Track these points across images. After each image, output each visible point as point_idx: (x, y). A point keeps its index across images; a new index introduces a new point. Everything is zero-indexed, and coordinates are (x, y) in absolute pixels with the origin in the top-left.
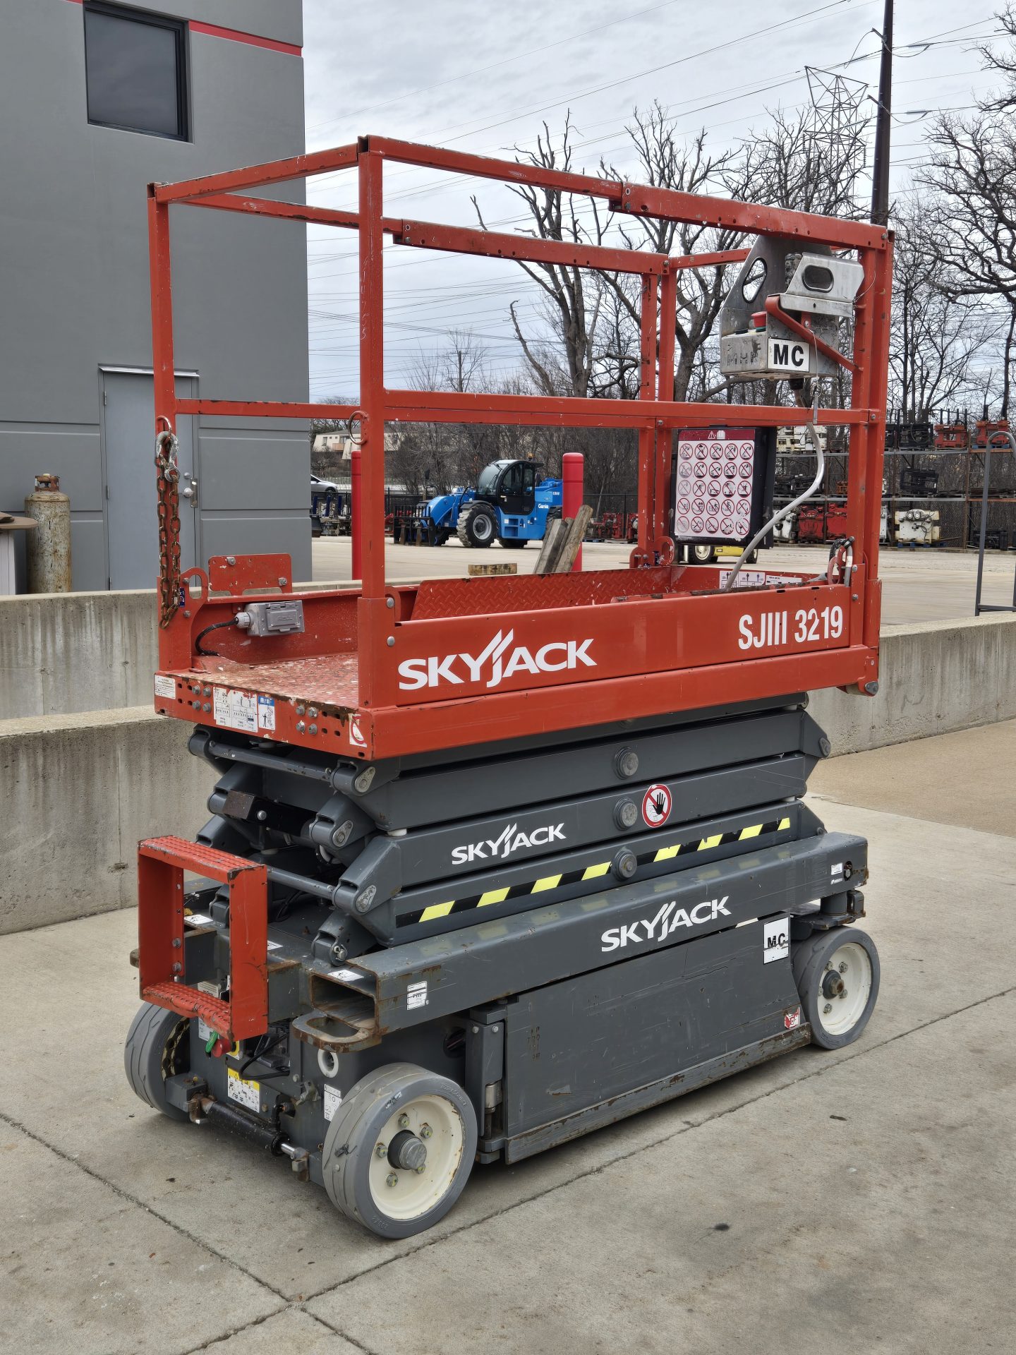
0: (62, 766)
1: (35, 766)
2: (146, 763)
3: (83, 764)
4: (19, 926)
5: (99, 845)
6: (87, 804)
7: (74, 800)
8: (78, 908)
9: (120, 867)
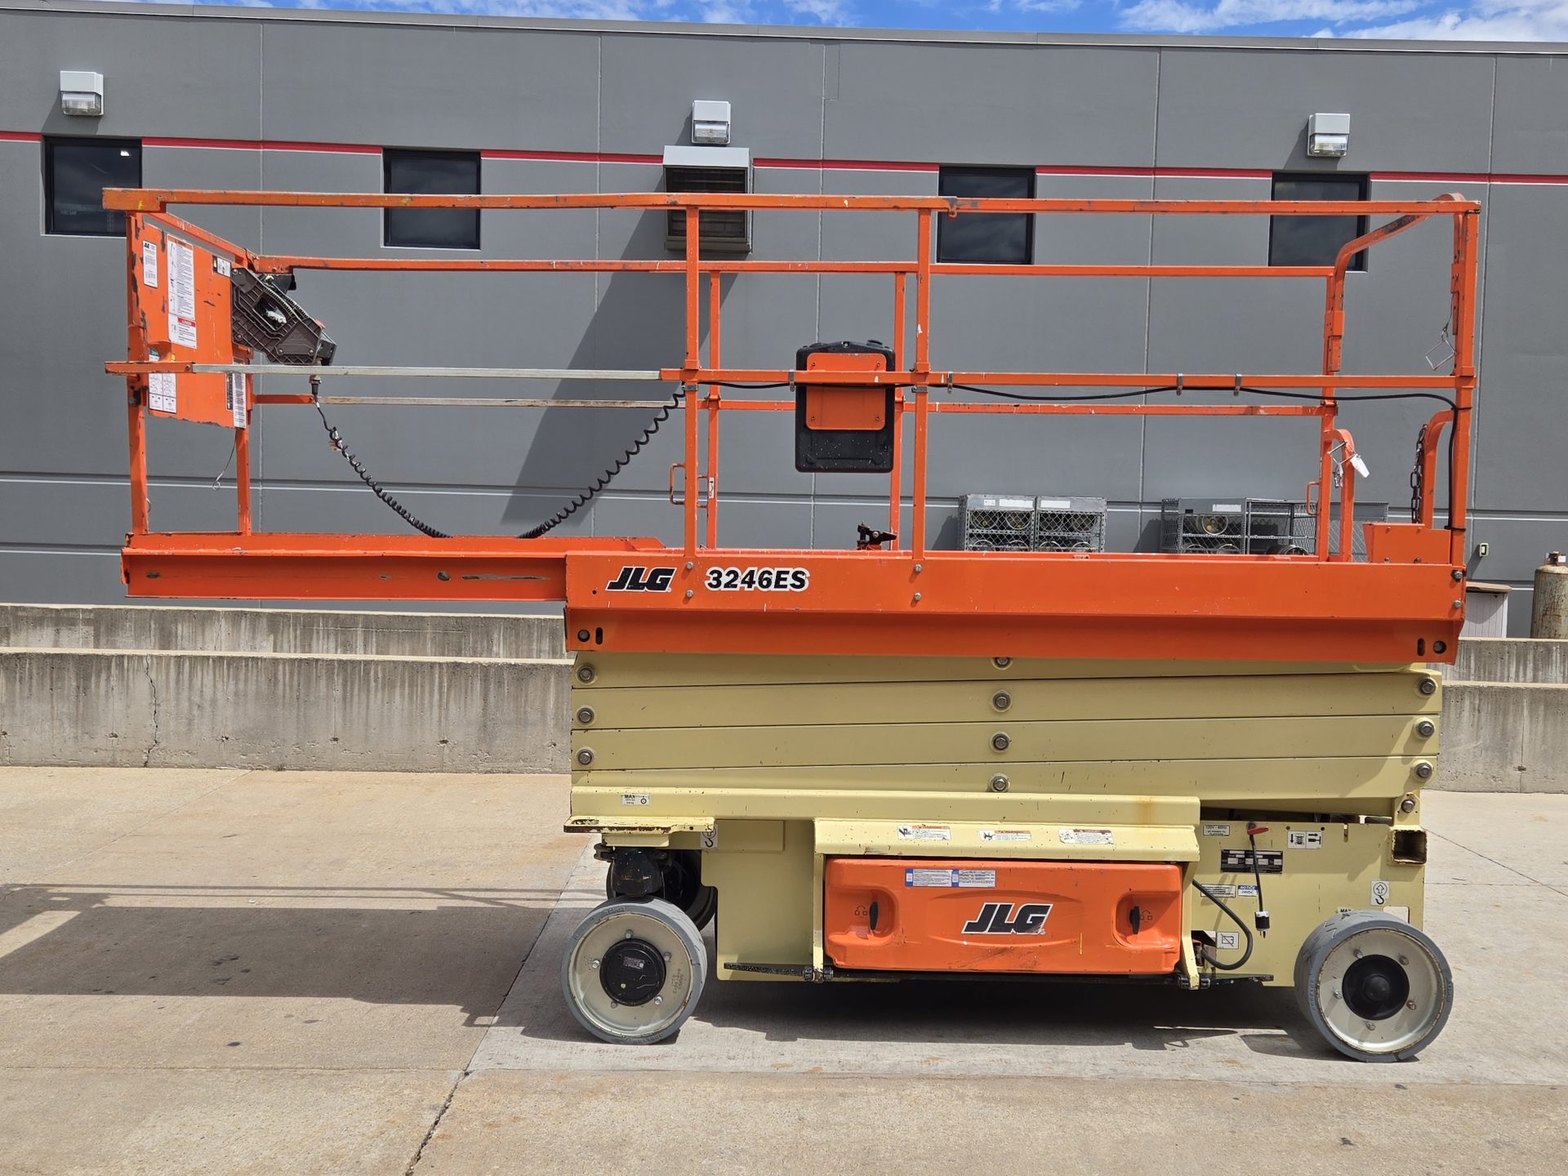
0: (1490, 706)
1: (1474, 704)
2: (1541, 712)
3: (1502, 707)
4: (1459, 789)
5: (1509, 754)
6: (1503, 729)
7: (1495, 727)
8: (1493, 786)
9: (1521, 769)
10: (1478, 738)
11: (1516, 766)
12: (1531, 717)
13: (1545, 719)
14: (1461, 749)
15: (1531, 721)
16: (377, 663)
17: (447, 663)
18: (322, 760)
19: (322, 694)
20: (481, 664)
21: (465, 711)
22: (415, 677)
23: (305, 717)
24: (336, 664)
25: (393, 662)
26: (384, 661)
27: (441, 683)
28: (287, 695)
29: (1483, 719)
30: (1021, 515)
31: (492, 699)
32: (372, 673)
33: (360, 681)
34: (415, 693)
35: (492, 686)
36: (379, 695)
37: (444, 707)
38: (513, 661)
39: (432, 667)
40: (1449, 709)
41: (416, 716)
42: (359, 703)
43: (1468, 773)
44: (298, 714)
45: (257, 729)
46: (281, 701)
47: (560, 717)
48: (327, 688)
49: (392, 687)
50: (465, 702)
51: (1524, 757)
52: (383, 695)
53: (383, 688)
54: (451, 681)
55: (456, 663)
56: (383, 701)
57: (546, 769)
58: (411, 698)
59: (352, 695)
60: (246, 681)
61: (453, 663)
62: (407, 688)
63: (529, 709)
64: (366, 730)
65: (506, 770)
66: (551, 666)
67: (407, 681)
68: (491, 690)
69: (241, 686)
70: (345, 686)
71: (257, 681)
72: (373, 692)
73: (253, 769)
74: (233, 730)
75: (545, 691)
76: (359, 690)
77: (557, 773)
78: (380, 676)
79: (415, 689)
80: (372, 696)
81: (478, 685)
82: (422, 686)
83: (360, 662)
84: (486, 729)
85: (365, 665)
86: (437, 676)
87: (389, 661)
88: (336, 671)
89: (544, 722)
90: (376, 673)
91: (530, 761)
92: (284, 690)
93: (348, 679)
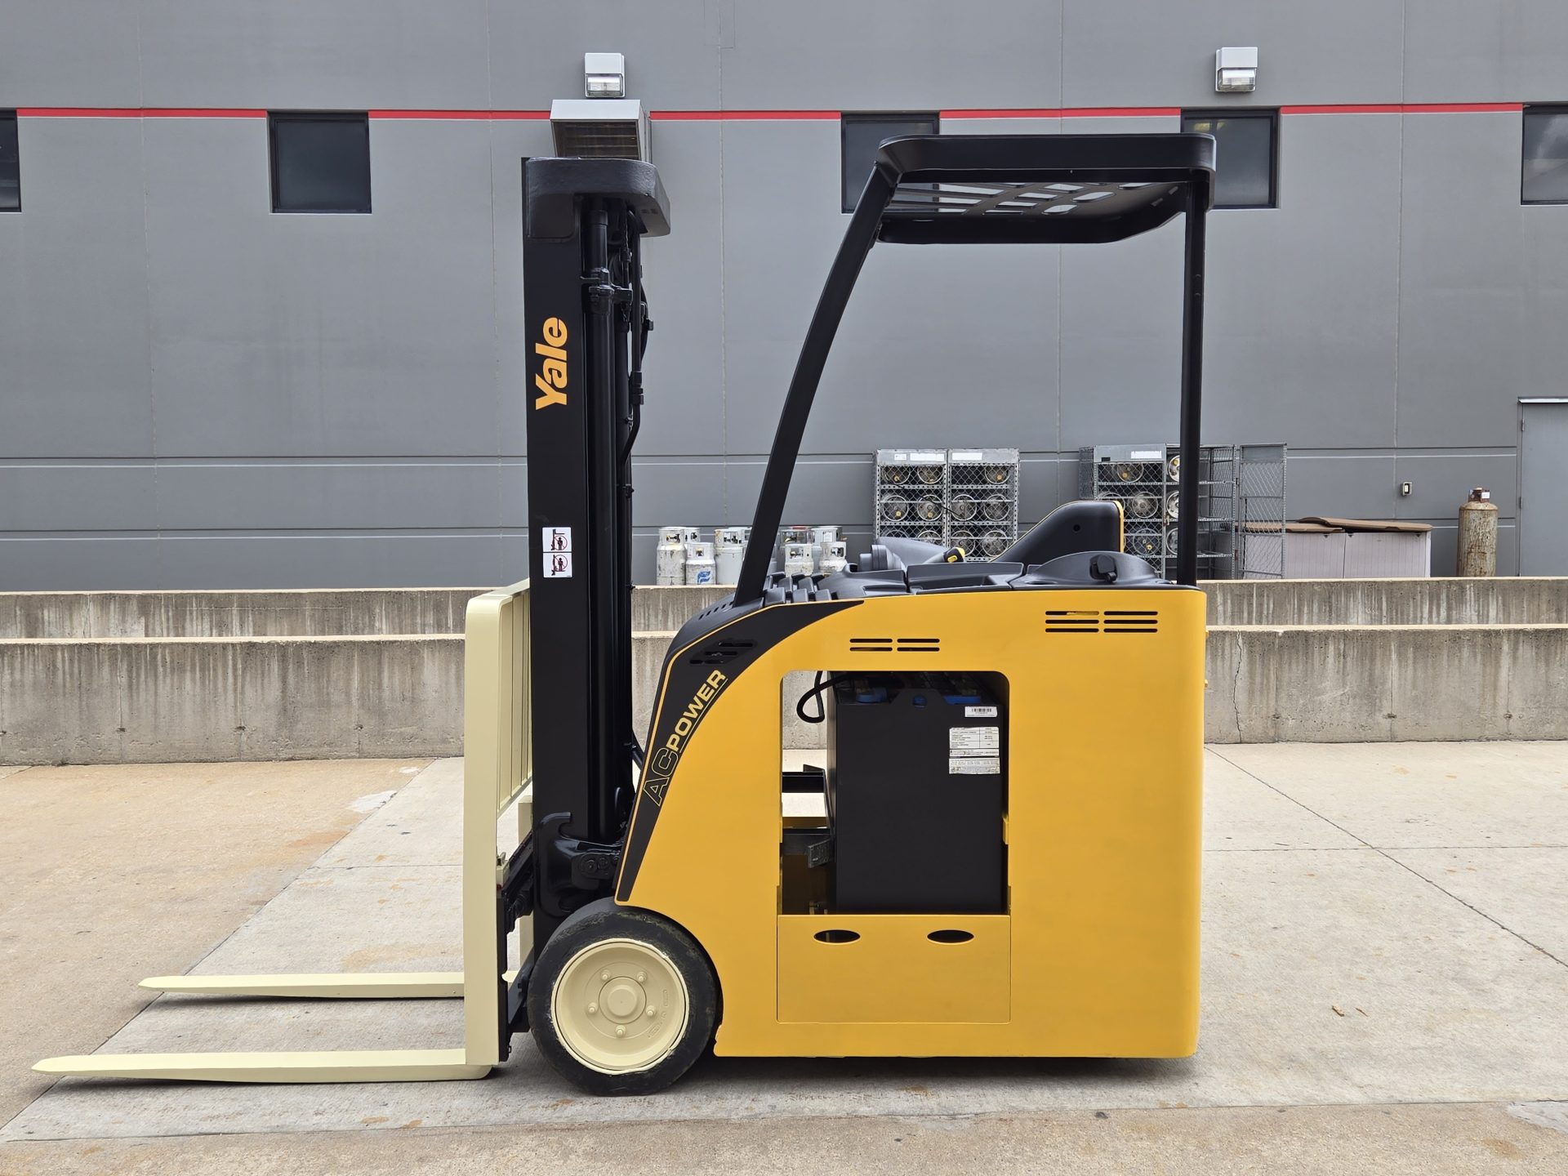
0: (1356, 651)
1: (1339, 649)
2: (1410, 655)
3: (1369, 651)
4: (1326, 740)
5: (1377, 701)
6: (1371, 675)
7: (1362, 672)
8: (1362, 736)
9: (1391, 716)
10: (1344, 686)
11: (1386, 714)
12: (1400, 661)
13: (1414, 663)
14: (1326, 698)
15: (1400, 666)
16: (165, 646)
17: (241, 644)
18: (109, 752)
19: (105, 682)
20: (278, 643)
21: (263, 694)
22: (206, 660)
23: (88, 707)
24: (119, 649)
25: (182, 644)
26: (172, 644)
27: (235, 665)
28: (68, 685)
29: (1349, 664)
30: (933, 468)
31: (291, 679)
32: (159, 657)
33: (146, 669)
34: (207, 677)
35: (291, 666)
36: (168, 681)
37: (239, 692)
38: (312, 639)
39: (224, 649)
40: (1313, 656)
41: (209, 702)
42: (146, 690)
43: (1336, 723)
44: (80, 706)
45: (36, 721)
46: (61, 691)
47: (366, 697)
48: (111, 676)
49: (182, 670)
50: (262, 684)
51: (1395, 704)
52: (172, 680)
53: (173, 670)
54: (246, 662)
55: (250, 642)
56: (172, 686)
57: (353, 754)
58: (203, 683)
59: (138, 682)
60: (22, 670)
61: (247, 643)
62: (198, 673)
63: (332, 691)
64: (156, 718)
65: (309, 756)
66: (353, 643)
67: (198, 664)
68: (291, 670)
69: (17, 676)
70: (130, 671)
71: (34, 670)
72: (161, 677)
73: (33, 766)
74: (10, 723)
75: (349, 669)
76: (146, 674)
77: (365, 757)
78: (168, 660)
79: (207, 673)
80: (160, 682)
81: (275, 666)
82: (214, 670)
83: (145, 645)
84: (286, 711)
85: (151, 649)
86: (230, 658)
87: (178, 644)
88: (119, 656)
89: (349, 702)
90: (164, 657)
91: (336, 746)
92: (64, 679)
93: (134, 664)
